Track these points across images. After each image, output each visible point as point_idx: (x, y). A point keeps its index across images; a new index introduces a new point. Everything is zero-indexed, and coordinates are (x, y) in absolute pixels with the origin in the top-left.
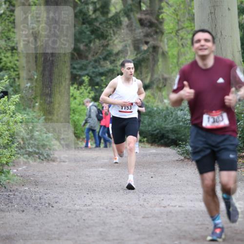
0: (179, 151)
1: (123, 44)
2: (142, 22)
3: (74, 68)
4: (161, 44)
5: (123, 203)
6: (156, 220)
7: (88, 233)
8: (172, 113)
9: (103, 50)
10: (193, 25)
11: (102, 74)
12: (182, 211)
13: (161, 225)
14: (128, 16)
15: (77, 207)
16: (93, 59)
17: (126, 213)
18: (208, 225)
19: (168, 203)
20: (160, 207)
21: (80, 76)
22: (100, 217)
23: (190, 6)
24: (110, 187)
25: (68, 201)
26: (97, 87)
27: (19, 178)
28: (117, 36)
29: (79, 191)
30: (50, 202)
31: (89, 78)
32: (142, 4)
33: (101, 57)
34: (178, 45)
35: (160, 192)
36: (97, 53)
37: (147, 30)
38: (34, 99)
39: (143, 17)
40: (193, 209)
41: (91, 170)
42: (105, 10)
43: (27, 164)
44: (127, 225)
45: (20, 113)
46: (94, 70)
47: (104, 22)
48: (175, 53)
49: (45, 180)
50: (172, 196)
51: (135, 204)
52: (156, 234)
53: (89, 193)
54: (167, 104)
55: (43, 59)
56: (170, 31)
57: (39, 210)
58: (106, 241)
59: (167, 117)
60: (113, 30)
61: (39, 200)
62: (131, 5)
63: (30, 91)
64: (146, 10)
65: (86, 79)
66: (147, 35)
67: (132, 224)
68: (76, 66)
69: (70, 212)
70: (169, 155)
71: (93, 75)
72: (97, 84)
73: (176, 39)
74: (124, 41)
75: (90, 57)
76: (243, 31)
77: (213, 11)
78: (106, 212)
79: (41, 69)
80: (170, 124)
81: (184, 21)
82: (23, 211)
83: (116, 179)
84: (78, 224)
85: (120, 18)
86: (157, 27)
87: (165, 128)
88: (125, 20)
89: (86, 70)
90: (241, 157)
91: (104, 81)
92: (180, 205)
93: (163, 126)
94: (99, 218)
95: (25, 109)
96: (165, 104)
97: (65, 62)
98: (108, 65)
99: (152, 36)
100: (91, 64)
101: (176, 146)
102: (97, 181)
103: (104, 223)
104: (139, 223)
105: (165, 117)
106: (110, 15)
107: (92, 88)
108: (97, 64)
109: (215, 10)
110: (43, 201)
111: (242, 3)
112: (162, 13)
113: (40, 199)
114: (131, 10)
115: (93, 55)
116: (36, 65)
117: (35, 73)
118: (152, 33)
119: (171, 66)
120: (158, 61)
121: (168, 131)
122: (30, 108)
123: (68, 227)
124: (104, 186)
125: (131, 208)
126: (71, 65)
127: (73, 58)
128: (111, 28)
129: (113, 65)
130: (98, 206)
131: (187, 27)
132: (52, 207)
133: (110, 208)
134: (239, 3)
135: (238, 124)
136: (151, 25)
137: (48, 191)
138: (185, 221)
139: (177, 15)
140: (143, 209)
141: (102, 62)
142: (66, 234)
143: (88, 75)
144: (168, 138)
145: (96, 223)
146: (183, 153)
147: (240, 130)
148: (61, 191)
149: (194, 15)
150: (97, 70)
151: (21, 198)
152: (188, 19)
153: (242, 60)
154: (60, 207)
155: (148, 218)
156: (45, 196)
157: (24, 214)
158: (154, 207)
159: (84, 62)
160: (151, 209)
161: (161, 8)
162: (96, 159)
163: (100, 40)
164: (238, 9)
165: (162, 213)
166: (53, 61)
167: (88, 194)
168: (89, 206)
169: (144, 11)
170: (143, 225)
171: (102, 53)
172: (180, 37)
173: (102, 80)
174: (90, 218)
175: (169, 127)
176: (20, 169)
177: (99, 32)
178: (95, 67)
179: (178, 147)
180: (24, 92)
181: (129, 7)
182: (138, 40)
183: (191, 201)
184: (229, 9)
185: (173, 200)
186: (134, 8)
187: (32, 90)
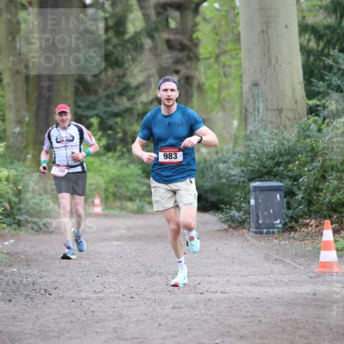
0: (221, 218)
1: (145, 74)
2: (170, 45)
3: (79, 107)
4: (197, 74)
5: (145, 289)
6: (190, 311)
7: (98, 330)
8: (211, 166)
9: (118, 82)
10: (238, 47)
11: (116, 115)
12: (225, 298)
13: (197, 317)
14: (151, 37)
15: (84, 295)
16: (105, 94)
17: (150, 302)
18: (259, 316)
19: (207, 288)
20: (197, 293)
21: (87, 117)
22: (114, 307)
23: (234, 22)
24: (128, 266)
25: (71, 287)
26: (110, 132)
27: (4, 256)
28: (136, 63)
29: (85, 273)
30: (46, 288)
31: (99, 119)
32: (170, 20)
33: (115, 91)
34: (219, 74)
35: (195, 274)
36: (109, 86)
37: (176, 54)
38: (24, 148)
39: (172, 37)
40: (241, 295)
41: (102, 244)
42: (121, 29)
43: (16, 237)
44: (152, 318)
45: (6, 168)
46: (106, 109)
47: (120, 45)
48: (216, 85)
49: (41, 258)
50: (213, 279)
51: (162, 289)
52: (190, 329)
53: (99, 275)
54: (205, 155)
55: (36, 95)
56: (208, 55)
57: (32, 298)
58: (123, 340)
59: (205, 171)
60: (132, 56)
61: (31, 286)
62: (156, 23)
63: (20, 138)
64: (176, 29)
65: (95, 121)
66: (177, 62)
67: (158, 317)
68: (81, 104)
69: (73, 301)
70: (207, 223)
71: (105, 116)
72: (110, 128)
73: (216, 66)
74: (146, 70)
75: (100, 91)
76: (305, 55)
77: (265, 29)
78: (123, 301)
79: (34, 108)
80: (210, 180)
81: (227, 42)
82: (10, 301)
83: (136, 256)
84: (84, 318)
85: (141, 39)
86: (190, 50)
87: (203, 186)
88: (148, 43)
89: (94, 108)
90: (305, 225)
91: (120, 123)
92: (223, 291)
93: (200, 183)
94: (112, 309)
95: (12, 163)
96: (202, 153)
97: (66, 98)
98: (124, 103)
99: (183, 63)
100: (102, 101)
101: (218, 211)
102: (110, 259)
103: (120, 316)
104: (167, 316)
105: (202, 172)
106: (127, 36)
107: (103, 133)
108: (110, 101)
109: (268, 27)
110: (37, 287)
111: (304, 18)
112: (196, 31)
113: (33, 283)
114: (157, 29)
115: (105, 90)
116: (28, 102)
117: (27, 114)
118: (184, 59)
119: (209, 103)
120: (192, 96)
121: (206, 191)
122: (19, 160)
123: (72, 322)
124: (120, 266)
125: (157, 296)
126: (75, 102)
127: (77, 93)
128: (129, 52)
129: (132, 102)
130: (112, 293)
131: (230, 50)
132: (50, 294)
133: (128, 295)
134: (300, 18)
135: (301, 180)
136: (183, 48)
137: (45, 273)
138: (229, 312)
139: (217, 34)
140: (173, 296)
141: (117, 99)
142: (69, 332)
143: (98, 116)
144: (206, 200)
145: (108, 315)
146: (227, 221)
147: (303, 188)
148: (61, 274)
149: (240, 34)
150: (109, 109)
151: (8, 283)
152: (231, 40)
153: (304, 94)
154: (61, 295)
155: (179, 308)
156: (40, 280)
157: (11, 304)
158: (188, 293)
159: (92, 98)
160: (184, 296)
161: (195, 25)
162: (108, 230)
163: (113, 69)
164: (299, 26)
165: (197, 302)
166: (50, 97)
167: (98, 277)
168: (99, 292)
169: (173, 29)
170: (172, 319)
171: (116, 87)
172: (222, 65)
173: (117, 123)
174: (101, 309)
175: (208, 185)
176: (7, 243)
177: (113, 59)
178: (108, 105)
179: (219, 212)
180: (11, 139)
181: (153, 26)
182: (165, 69)
183: (238, 285)
184: (286, 26)
185: (213, 284)
186: (160, 27)
187: (23, 137)
